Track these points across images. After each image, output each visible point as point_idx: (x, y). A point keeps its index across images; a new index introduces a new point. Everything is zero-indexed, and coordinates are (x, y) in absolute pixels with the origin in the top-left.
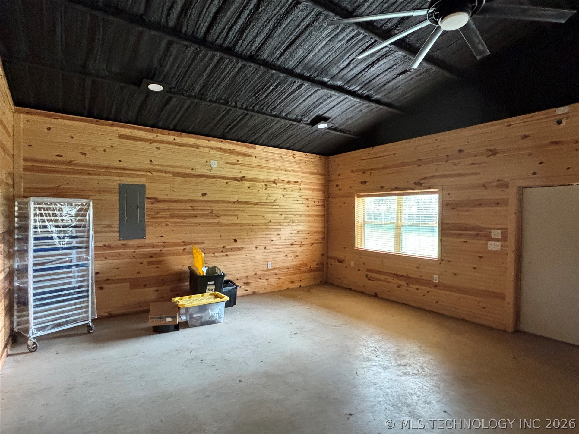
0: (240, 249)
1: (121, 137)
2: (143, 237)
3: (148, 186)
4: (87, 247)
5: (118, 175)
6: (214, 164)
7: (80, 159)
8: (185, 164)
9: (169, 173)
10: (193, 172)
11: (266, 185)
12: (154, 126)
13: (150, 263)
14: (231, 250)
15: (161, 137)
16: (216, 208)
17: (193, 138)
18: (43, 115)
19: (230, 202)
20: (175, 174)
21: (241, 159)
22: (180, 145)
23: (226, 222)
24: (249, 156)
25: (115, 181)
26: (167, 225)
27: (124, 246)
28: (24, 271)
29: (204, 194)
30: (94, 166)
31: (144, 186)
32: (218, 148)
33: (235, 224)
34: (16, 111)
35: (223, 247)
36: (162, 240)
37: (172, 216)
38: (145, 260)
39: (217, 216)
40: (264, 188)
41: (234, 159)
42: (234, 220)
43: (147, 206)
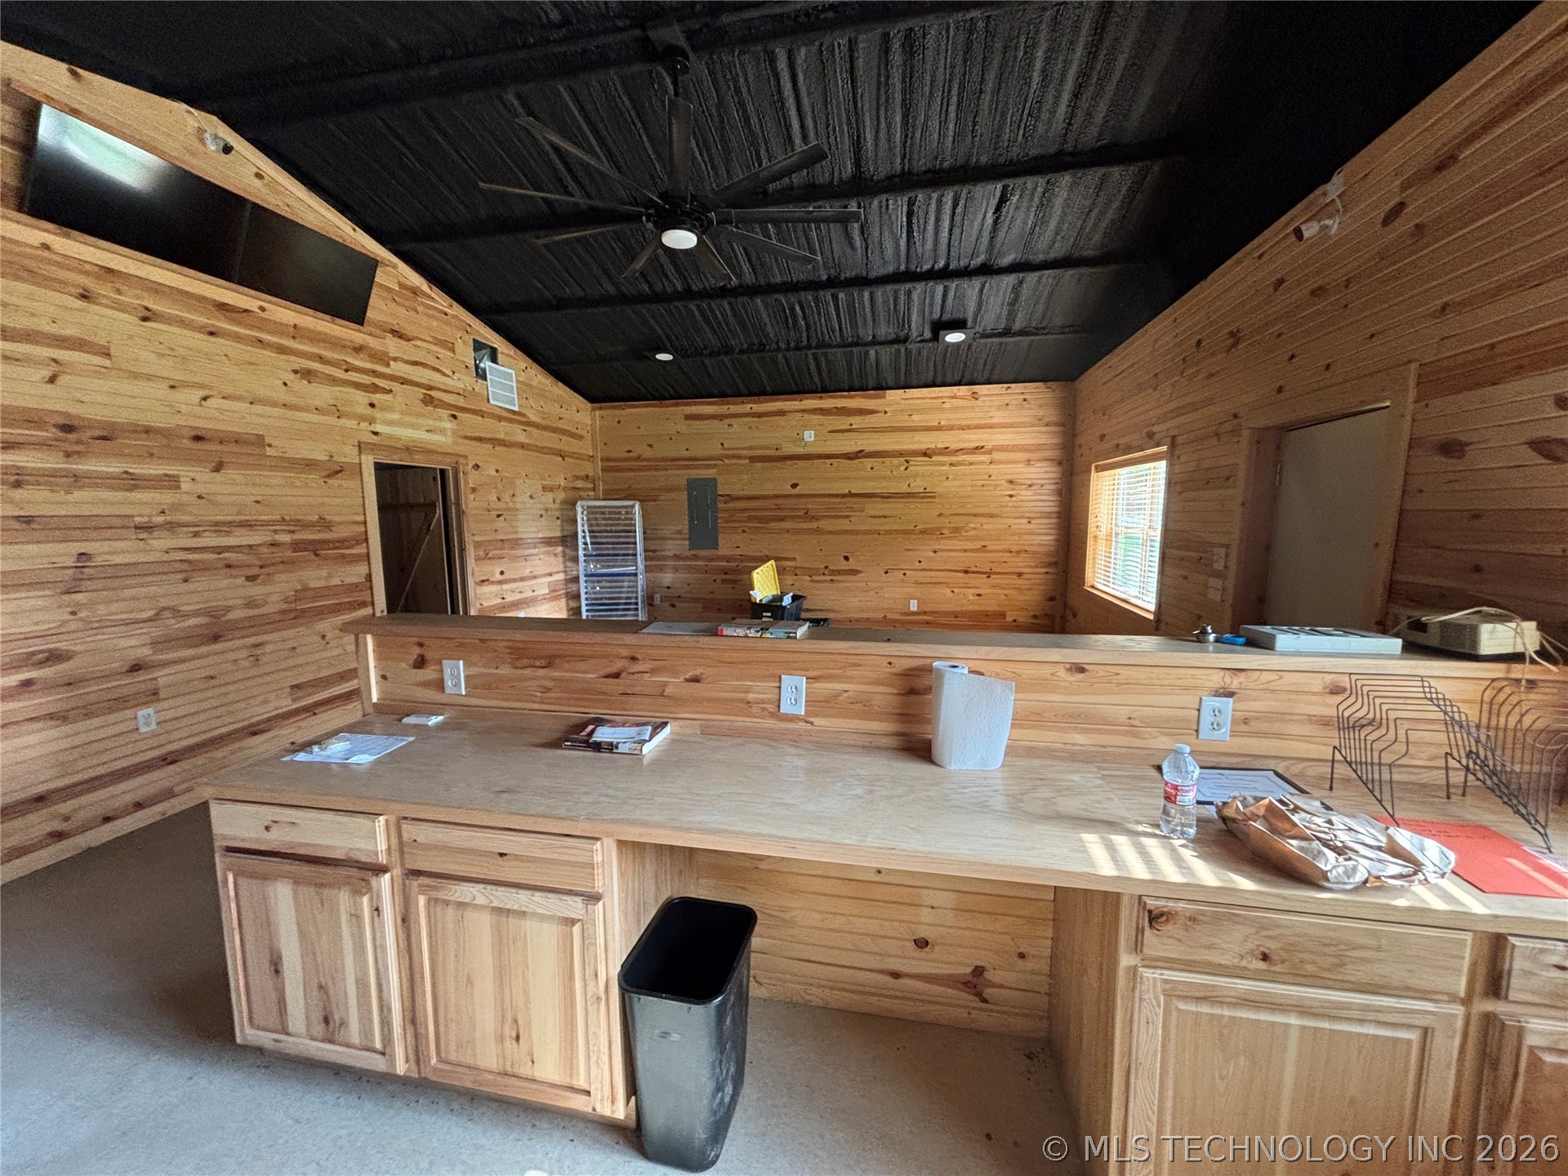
0: (855, 572)
1: (688, 417)
2: (715, 546)
3: (720, 479)
4: (635, 555)
5: (688, 467)
6: (809, 436)
7: (648, 453)
8: (766, 442)
9: (745, 458)
10: (779, 453)
11: (907, 461)
12: (723, 395)
13: (724, 581)
14: (839, 572)
15: (734, 409)
16: (811, 505)
17: (777, 400)
18: (611, 408)
19: (836, 496)
20: (753, 459)
21: (857, 421)
22: (760, 415)
23: (830, 528)
24: (872, 412)
25: (681, 477)
26: (744, 531)
27: (695, 557)
28: (576, 580)
29: (794, 486)
30: (663, 459)
31: (715, 479)
32: (816, 409)
33: (846, 532)
34: (593, 409)
35: (826, 567)
36: (739, 552)
37: (750, 519)
38: (719, 577)
39: (814, 518)
40: (902, 468)
41: (843, 422)
42: (845, 524)
43: (721, 505)
